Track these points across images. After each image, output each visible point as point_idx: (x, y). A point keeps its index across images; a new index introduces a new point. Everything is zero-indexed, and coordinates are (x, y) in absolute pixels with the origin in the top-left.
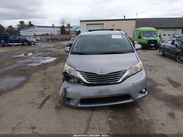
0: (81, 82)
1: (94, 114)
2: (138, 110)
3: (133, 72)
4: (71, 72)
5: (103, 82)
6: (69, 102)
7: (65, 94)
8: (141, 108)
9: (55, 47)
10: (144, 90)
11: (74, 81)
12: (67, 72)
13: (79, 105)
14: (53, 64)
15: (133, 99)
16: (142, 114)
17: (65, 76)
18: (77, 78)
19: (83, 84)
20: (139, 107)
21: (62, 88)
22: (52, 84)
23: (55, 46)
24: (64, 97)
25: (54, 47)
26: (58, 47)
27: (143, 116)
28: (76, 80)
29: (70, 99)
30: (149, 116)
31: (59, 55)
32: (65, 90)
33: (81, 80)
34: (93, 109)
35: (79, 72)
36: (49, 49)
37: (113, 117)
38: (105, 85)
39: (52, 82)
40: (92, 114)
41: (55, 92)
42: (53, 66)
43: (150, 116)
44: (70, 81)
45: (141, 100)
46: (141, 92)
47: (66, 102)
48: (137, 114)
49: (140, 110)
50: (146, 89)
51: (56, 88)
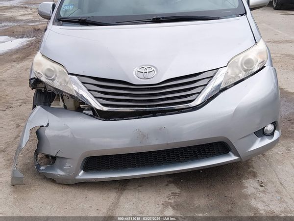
0: (84, 109)
1: (123, 199)
2: (250, 186)
3: (237, 76)
4: (53, 80)
5: (149, 106)
6: (52, 168)
7: (39, 145)
8: (261, 178)
9: (26, 7)
10: (270, 128)
11: (65, 106)
12: (43, 79)
13: (82, 175)
14: (14, 57)
15: (236, 154)
16: (262, 195)
17: (39, 92)
18: (72, 96)
19: (91, 113)
20: (254, 175)
21: (29, 127)
22: (7, 115)
23: (27, 3)
24: (37, 153)
25: (22, 8)
26: (34, 6)
27: (264, 202)
28: (70, 103)
29: (54, 158)
30: (281, 201)
31: (35, 29)
32: (38, 133)
33: (83, 103)
34: (123, 185)
35: (75, 77)
36: (8, 14)
37: (176, 207)
38: (154, 114)
39: (8, 111)
40: (118, 199)
41: (16, 138)
42: (13, 64)
43: (284, 202)
44: (54, 105)
45: (263, 155)
46: (261, 133)
47: (42, 168)
48: (246, 197)
49: (257, 185)
50: (275, 124)
51: (18, 126)
